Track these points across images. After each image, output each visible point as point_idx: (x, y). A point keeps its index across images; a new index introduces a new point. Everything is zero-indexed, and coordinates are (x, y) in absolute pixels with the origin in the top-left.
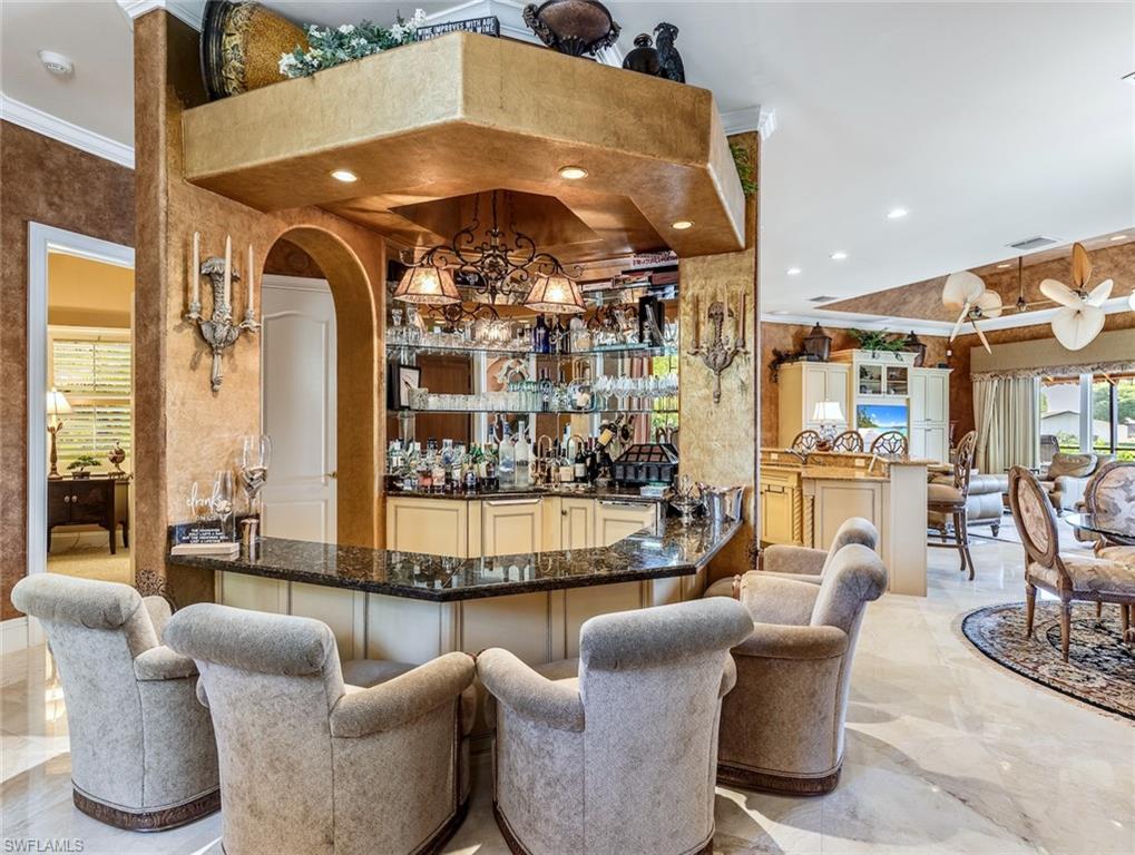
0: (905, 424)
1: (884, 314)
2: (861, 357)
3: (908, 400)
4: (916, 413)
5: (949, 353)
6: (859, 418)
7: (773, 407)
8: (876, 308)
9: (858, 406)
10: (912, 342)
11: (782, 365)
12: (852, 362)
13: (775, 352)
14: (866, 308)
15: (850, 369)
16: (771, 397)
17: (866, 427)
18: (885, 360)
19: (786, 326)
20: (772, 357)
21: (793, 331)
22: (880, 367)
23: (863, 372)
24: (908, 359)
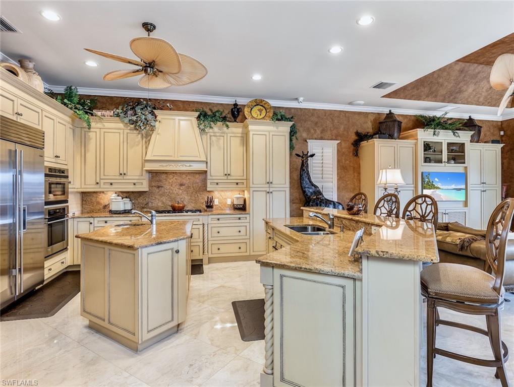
0: (464, 187)
1: (443, 101)
2: (424, 135)
3: (466, 168)
4: (473, 178)
5: (502, 133)
6: (423, 181)
7: (356, 174)
8: (436, 96)
9: (422, 173)
10: (470, 124)
11: (362, 142)
12: (417, 139)
13: (357, 134)
14: (427, 96)
15: (416, 144)
16: (354, 168)
17: (430, 189)
18: (445, 137)
19: (366, 114)
20: (354, 137)
21: (371, 118)
22: (442, 143)
23: (427, 147)
24: (464, 137)
